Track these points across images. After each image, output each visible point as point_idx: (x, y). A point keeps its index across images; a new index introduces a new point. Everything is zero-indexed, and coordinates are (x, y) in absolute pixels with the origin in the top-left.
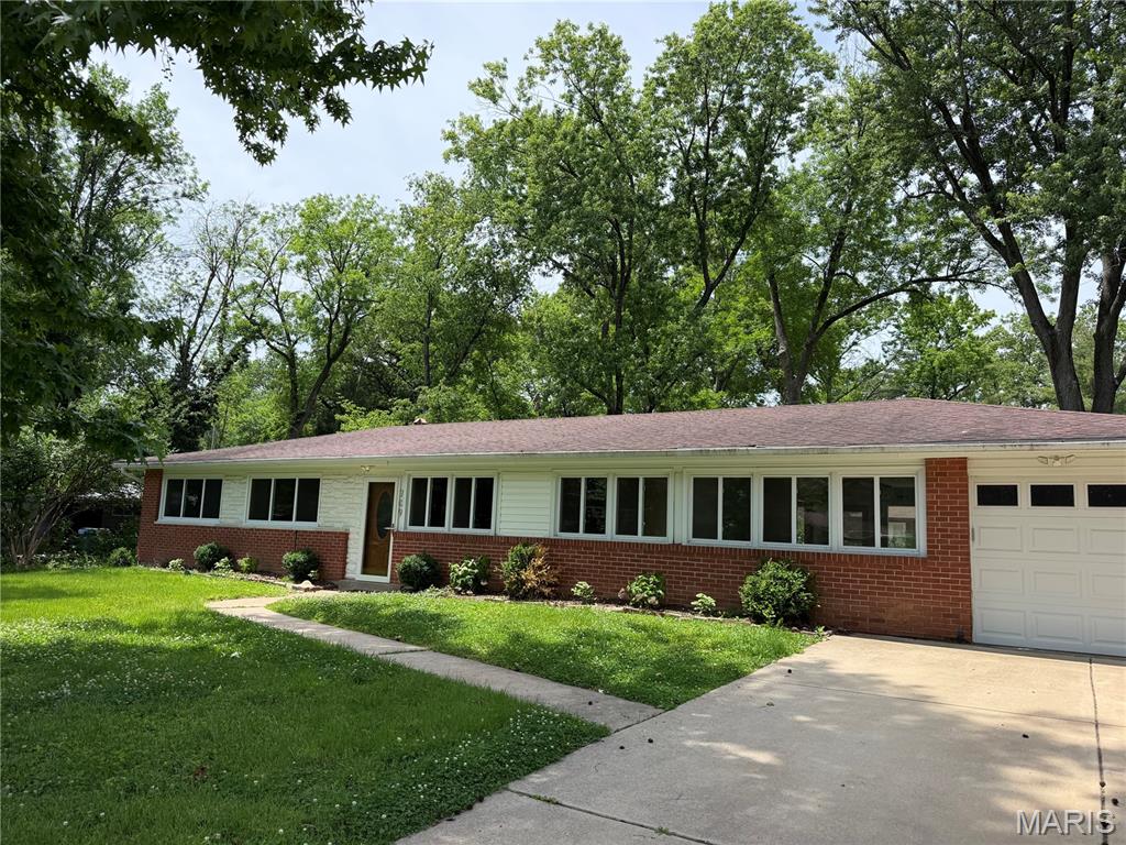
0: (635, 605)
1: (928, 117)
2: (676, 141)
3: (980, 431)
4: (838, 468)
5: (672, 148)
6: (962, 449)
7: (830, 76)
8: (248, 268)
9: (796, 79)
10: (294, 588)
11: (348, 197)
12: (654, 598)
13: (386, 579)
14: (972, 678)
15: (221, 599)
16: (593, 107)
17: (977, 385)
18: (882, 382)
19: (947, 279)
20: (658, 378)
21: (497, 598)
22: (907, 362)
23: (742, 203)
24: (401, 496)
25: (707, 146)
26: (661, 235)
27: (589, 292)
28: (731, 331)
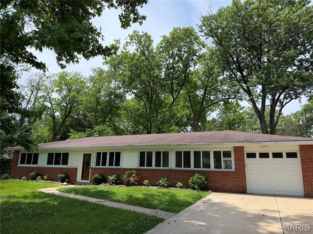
0: (161, 186)
1: (228, 59)
2: (165, 62)
3: (246, 139)
4: (212, 149)
5: (164, 64)
6: (243, 144)
7: (204, 47)
8: (42, 91)
9: (195, 47)
10: (61, 184)
11: (73, 72)
12: (166, 184)
13: (89, 181)
14: (249, 202)
15: (41, 188)
16: (144, 52)
17: (241, 125)
18: (217, 124)
19: (233, 98)
20: (161, 123)
21: (122, 186)
22: (223, 119)
23: (182, 78)
24: (93, 157)
25: (173, 64)
26: (162, 86)
27: (142, 100)
28: (179, 110)
